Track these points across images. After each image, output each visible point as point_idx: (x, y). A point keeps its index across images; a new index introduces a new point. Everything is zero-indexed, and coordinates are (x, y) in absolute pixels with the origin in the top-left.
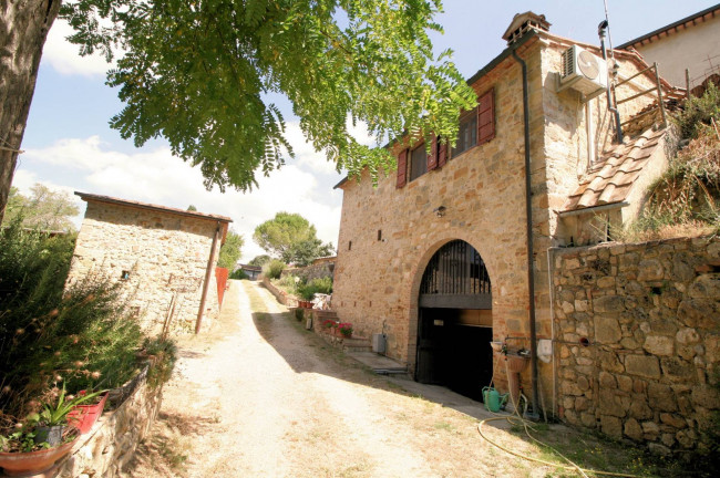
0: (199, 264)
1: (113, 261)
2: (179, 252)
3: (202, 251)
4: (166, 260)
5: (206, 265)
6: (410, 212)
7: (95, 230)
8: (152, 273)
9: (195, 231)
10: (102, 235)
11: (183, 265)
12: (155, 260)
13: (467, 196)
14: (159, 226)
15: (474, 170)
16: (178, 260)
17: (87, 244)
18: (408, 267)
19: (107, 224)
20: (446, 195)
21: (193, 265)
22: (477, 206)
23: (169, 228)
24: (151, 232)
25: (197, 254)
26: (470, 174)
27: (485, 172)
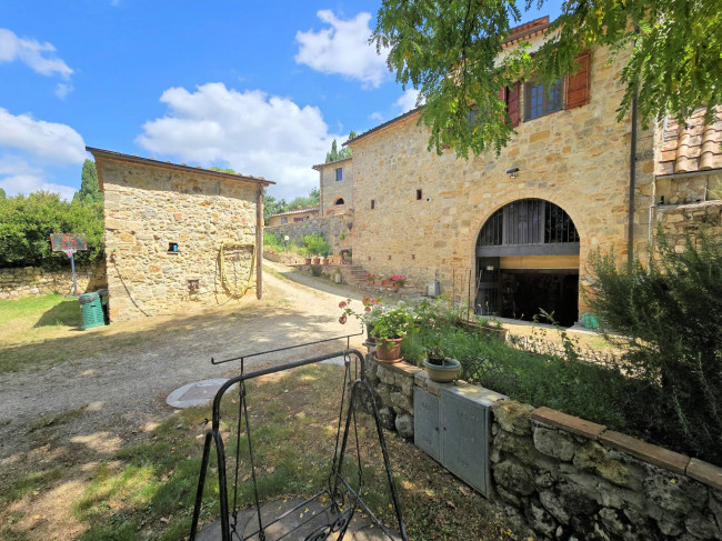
0: (247, 230)
1: (156, 233)
2: (226, 218)
3: (248, 217)
4: (213, 228)
5: (254, 231)
6: (465, 173)
7: (124, 197)
8: (202, 243)
9: (236, 195)
10: (133, 203)
11: (232, 232)
12: (202, 228)
13: (549, 159)
14: (197, 190)
15: (558, 134)
16: (226, 228)
17: (118, 215)
18: (466, 223)
19: (137, 191)
20: (519, 157)
21: (241, 231)
22: (564, 169)
23: (209, 192)
24: (190, 198)
25: (244, 220)
26: (552, 137)
27: (573, 137)
